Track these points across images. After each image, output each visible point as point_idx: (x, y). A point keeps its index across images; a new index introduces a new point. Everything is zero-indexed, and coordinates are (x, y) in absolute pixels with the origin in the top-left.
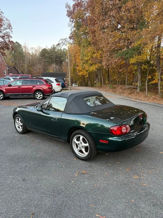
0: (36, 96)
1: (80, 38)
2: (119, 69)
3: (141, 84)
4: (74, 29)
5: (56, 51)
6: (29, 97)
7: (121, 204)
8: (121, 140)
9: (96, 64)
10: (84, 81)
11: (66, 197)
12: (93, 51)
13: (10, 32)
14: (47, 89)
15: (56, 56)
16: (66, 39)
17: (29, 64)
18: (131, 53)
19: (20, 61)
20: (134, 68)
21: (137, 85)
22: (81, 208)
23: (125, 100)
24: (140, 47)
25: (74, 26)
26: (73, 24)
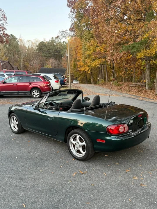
0: (33, 94)
1: (82, 30)
2: (125, 65)
3: (150, 82)
4: (76, 20)
5: (55, 44)
6: (25, 95)
7: (118, 203)
8: (118, 140)
9: (99, 59)
10: (86, 77)
11: (63, 196)
12: (96, 45)
13: (4, 23)
14: (44, 86)
15: (56, 50)
16: (66, 31)
17: (25, 58)
18: (138, 47)
19: (15, 55)
20: (142, 64)
21: (146, 82)
22: (77, 205)
23: (131, 99)
24: (148, 41)
25: (75, 18)
26: (74, 15)
